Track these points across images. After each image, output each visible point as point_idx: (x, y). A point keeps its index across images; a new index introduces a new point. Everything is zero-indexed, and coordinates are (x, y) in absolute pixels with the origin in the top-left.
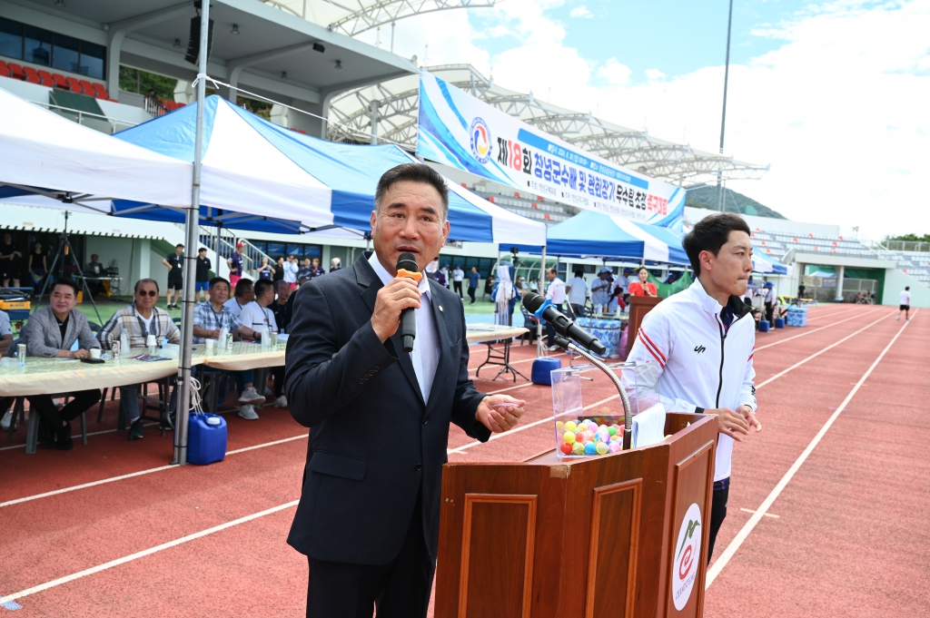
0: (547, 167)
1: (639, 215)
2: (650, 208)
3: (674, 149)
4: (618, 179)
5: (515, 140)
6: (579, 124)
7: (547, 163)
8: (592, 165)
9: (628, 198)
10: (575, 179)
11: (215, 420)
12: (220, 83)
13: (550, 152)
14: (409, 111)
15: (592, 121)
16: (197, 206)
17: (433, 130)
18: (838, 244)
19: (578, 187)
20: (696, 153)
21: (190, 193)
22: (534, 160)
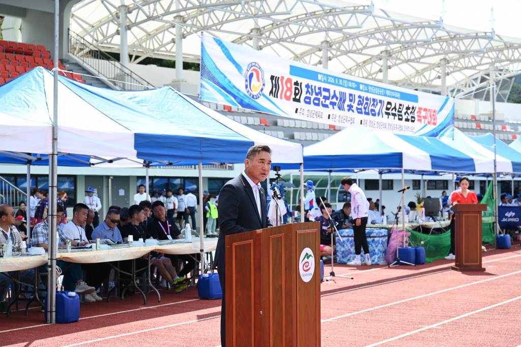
0: (317, 94)
1: (407, 128)
2: (420, 120)
3: (477, 37)
4: (388, 96)
5: (287, 75)
7: (317, 91)
8: (361, 86)
9: (397, 113)
10: (344, 101)
13: (320, 81)
16: (56, 153)
19: (346, 108)
20: (505, 40)
21: (51, 145)
22: (304, 90)
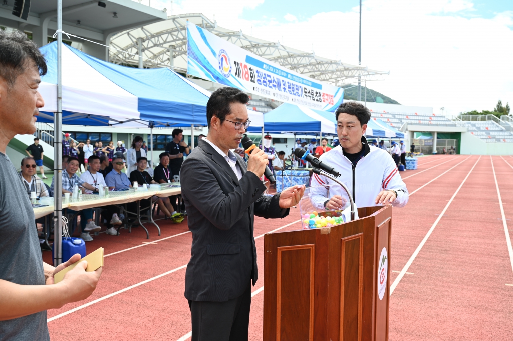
0: (264, 78)
1: (318, 105)
2: (324, 101)
3: (331, 63)
4: (304, 84)
5: (244, 63)
6: (272, 49)
7: (264, 76)
8: (289, 76)
9: (311, 96)
10: (280, 85)
11: (78, 241)
12: (70, 35)
13: (264, 69)
14: (163, 44)
15: (280, 47)
16: (60, 111)
17: (197, 58)
18: (433, 118)
19: (283, 90)
20: (345, 65)
21: (56, 103)
22: (256, 74)
